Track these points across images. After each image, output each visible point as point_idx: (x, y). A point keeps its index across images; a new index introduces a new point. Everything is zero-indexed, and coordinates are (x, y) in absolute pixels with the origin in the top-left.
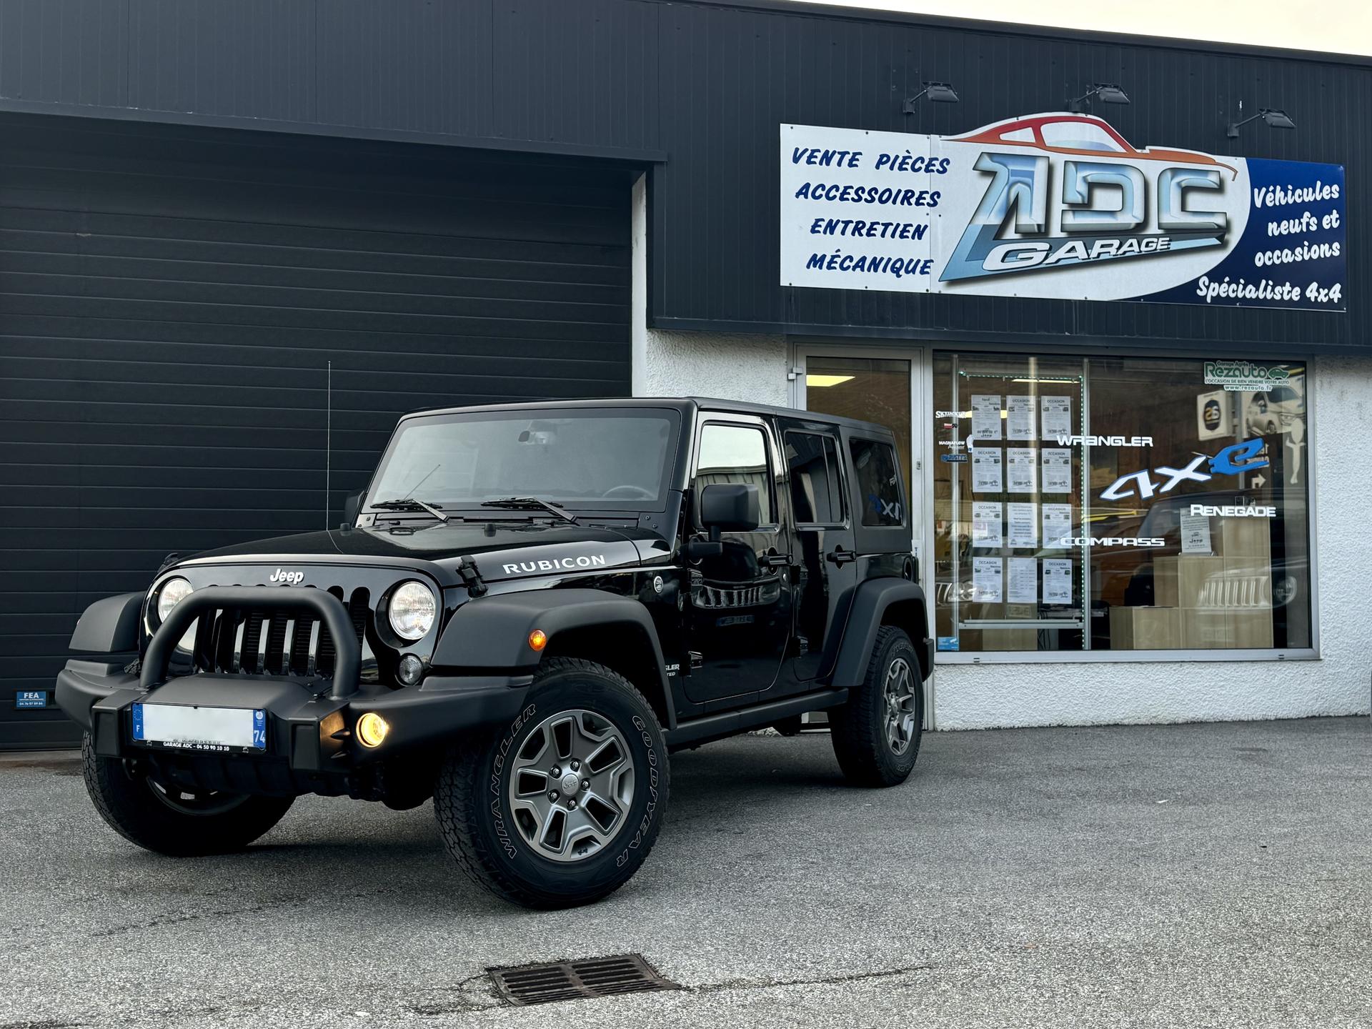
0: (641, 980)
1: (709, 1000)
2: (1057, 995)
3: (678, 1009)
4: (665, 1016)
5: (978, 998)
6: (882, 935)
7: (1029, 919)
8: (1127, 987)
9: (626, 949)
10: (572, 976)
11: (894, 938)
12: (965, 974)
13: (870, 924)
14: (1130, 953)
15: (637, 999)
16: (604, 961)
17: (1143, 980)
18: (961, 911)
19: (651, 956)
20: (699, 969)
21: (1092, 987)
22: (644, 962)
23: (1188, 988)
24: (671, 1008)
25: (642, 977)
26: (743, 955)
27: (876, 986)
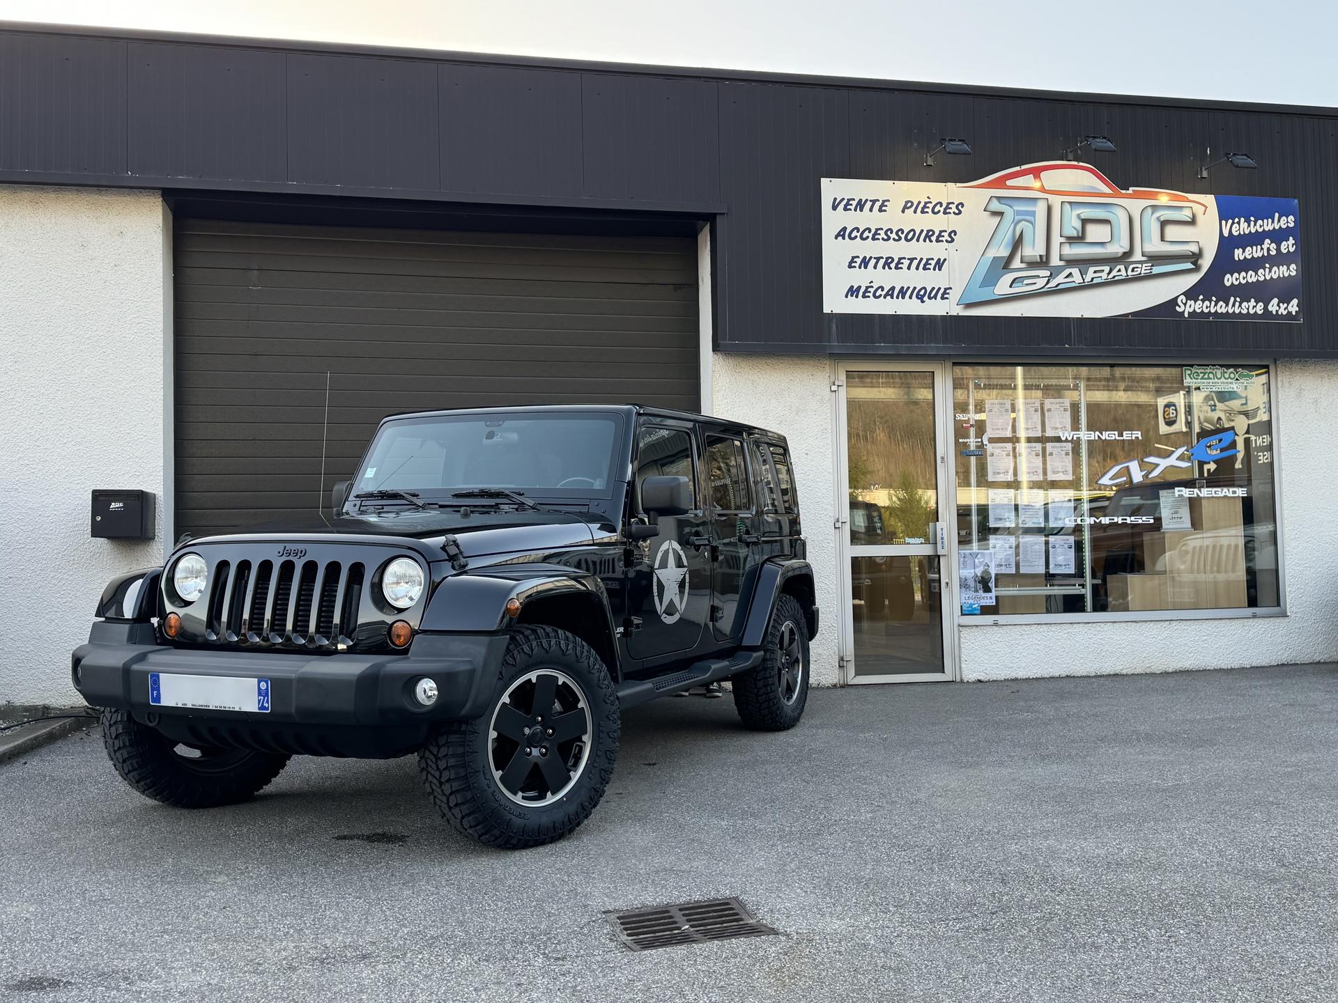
0: (741, 923)
1: (807, 946)
2: (1128, 939)
3: (780, 955)
4: (769, 963)
5: (1055, 944)
6: (953, 878)
7: (1083, 861)
8: (1192, 931)
9: (726, 893)
10: (679, 917)
11: (964, 881)
12: (1037, 918)
13: (940, 867)
14: (1184, 894)
15: (739, 944)
16: (706, 904)
17: (1204, 923)
18: (1020, 853)
19: (749, 899)
20: (793, 913)
21: (1158, 931)
22: (742, 905)
23: (1249, 931)
24: (773, 955)
25: (742, 920)
26: (831, 898)
27: (957, 931)
